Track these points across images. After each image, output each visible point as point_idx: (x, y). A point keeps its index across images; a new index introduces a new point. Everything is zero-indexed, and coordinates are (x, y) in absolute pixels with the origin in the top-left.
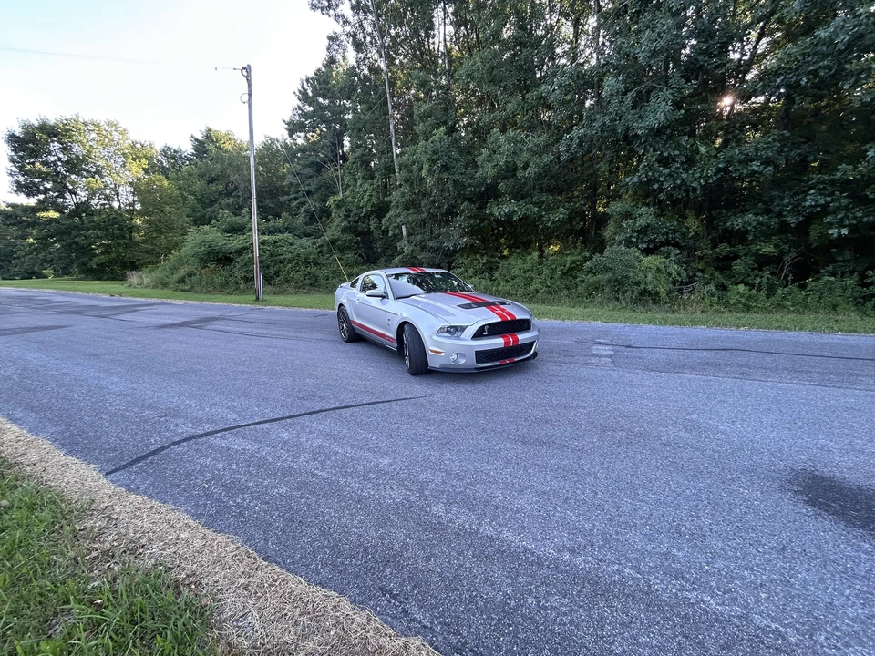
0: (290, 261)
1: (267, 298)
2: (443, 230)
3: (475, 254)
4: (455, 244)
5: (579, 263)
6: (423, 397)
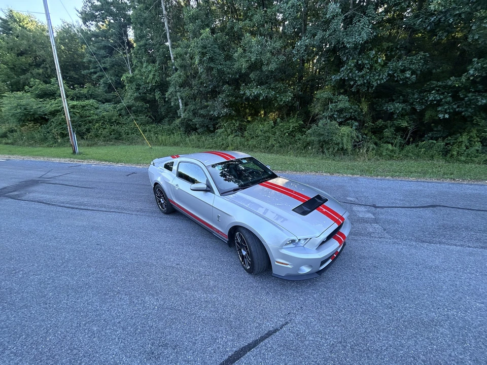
2: (210, 103)
3: (232, 119)
4: (218, 113)
5: (297, 128)
6: (285, 324)
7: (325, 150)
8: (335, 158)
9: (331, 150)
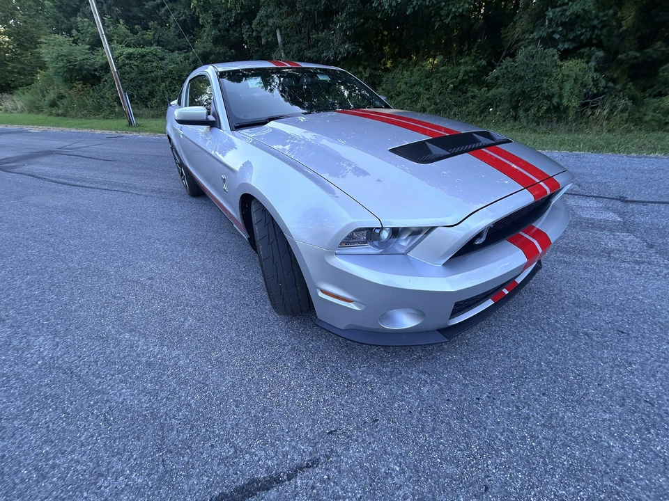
0: (163, 79)
1: (141, 122)
2: (322, 35)
4: (335, 53)
5: (471, 75)
6: (308, 466)
7: (521, 113)
8: (537, 128)
9: (532, 111)
